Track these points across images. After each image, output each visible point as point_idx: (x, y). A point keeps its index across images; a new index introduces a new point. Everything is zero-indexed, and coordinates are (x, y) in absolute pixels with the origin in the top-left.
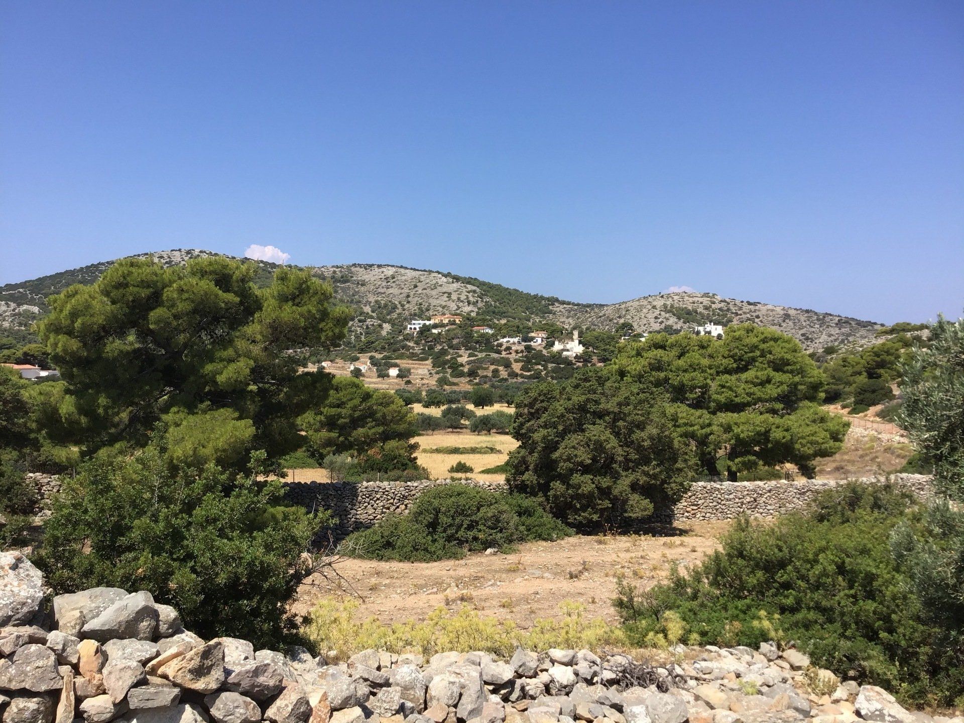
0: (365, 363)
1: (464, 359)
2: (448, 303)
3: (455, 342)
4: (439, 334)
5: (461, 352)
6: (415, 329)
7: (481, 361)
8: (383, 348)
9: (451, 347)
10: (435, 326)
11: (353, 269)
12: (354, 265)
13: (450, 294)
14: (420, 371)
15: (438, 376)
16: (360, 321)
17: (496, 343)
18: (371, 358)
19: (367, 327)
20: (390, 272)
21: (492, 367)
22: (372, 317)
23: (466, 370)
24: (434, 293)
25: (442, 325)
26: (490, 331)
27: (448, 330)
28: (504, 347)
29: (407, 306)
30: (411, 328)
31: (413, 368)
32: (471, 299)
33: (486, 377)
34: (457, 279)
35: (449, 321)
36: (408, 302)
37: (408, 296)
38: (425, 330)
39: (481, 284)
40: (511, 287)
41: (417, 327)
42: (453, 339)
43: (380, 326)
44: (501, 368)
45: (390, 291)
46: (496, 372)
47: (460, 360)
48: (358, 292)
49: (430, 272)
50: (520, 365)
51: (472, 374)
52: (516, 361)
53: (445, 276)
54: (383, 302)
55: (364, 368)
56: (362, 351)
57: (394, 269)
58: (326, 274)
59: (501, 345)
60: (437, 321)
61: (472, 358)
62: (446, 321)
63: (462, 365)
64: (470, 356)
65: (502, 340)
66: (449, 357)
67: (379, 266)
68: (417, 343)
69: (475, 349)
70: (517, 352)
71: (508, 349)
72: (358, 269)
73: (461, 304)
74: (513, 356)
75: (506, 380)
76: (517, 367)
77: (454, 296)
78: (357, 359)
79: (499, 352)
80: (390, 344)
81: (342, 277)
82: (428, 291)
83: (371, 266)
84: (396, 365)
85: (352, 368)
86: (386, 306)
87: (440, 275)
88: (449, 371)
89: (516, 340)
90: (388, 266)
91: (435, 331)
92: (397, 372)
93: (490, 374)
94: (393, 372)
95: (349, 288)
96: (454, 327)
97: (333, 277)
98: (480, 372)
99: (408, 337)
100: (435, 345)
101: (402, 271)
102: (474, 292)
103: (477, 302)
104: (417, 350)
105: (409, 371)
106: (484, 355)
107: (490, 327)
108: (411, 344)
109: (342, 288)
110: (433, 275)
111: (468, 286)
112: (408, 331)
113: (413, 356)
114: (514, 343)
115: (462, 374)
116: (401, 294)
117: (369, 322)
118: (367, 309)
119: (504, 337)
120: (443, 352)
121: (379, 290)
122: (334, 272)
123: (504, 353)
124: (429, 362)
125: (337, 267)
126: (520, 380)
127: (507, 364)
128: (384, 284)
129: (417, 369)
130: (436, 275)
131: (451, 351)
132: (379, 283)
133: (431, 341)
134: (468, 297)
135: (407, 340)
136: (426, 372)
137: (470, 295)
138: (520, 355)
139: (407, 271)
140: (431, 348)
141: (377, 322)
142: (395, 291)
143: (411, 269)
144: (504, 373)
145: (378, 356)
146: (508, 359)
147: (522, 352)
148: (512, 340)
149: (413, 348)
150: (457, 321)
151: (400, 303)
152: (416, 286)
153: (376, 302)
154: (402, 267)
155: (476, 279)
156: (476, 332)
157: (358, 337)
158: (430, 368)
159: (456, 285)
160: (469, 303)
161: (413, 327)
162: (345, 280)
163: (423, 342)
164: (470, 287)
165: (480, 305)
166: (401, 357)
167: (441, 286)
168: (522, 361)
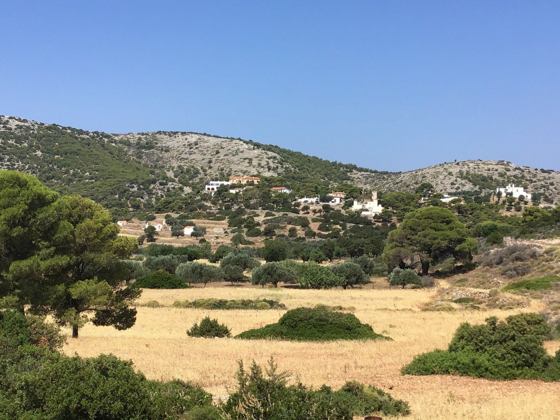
0: (161, 223)
1: (261, 218)
2: (249, 169)
3: (252, 202)
4: (237, 193)
5: (259, 211)
6: (213, 189)
7: (278, 220)
8: (180, 208)
9: (248, 207)
10: (233, 187)
11: (158, 136)
12: (159, 132)
13: (251, 160)
14: (215, 230)
15: (233, 234)
16: (161, 184)
17: (293, 203)
18: (167, 217)
19: (168, 190)
20: (193, 139)
21: (290, 227)
22: (174, 181)
23: (262, 229)
24: (235, 159)
25: (240, 186)
26: (288, 191)
27: (246, 191)
28: (301, 207)
29: (209, 171)
30: (209, 189)
31: (209, 227)
32: (272, 165)
33: (283, 236)
34: (258, 146)
35: (248, 182)
36: (210, 168)
37: (210, 162)
38: (222, 191)
39: (282, 152)
40: (311, 155)
41: (215, 187)
42: (250, 199)
43: (181, 189)
44: (298, 227)
45: (193, 157)
46: (293, 231)
47: (256, 219)
48: (162, 158)
49: (232, 139)
50: (318, 224)
51: (269, 232)
52: (314, 220)
53: (247, 143)
54: (185, 167)
55: (158, 227)
56: (159, 211)
57: (197, 137)
58: (131, 141)
59: (298, 205)
60: (235, 182)
61: (269, 218)
62: (244, 182)
63: (258, 224)
64: (267, 215)
65: (299, 200)
66: (246, 216)
67: (183, 134)
68: (214, 203)
69: (272, 208)
70: (314, 211)
71: (306, 208)
72: (162, 136)
73: (261, 170)
74: (311, 216)
75: (303, 239)
76: (314, 227)
77: (255, 162)
78: (153, 218)
79: (297, 212)
80: (187, 204)
81: (147, 144)
82: (230, 158)
83: (175, 133)
84: (191, 224)
85: (147, 226)
86: (188, 171)
87: (242, 142)
88: (245, 230)
89: (314, 200)
90: (192, 133)
91: (233, 191)
92: (192, 231)
93: (287, 234)
94: (188, 231)
95: (153, 154)
96: (251, 187)
97: (138, 144)
98: (277, 231)
99: (206, 198)
100: (232, 205)
101: (206, 138)
102: (275, 158)
103: (277, 167)
104: (214, 210)
105: (204, 230)
106: (281, 214)
107: (288, 187)
108: (208, 204)
109: (146, 154)
110: (234, 141)
111: (269, 152)
112: (206, 191)
113: (210, 216)
114: (312, 203)
115: (258, 234)
116: (203, 160)
117: (170, 185)
118: (170, 174)
119: (302, 197)
120: (240, 212)
121: (183, 156)
122: (140, 139)
123: (301, 212)
124: (225, 221)
125: (143, 134)
126: (317, 239)
127: (305, 224)
128: (187, 150)
129: (213, 228)
130: (238, 141)
131: (248, 211)
132: (183, 149)
133: (229, 201)
134: (268, 163)
135: (205, 200)
136: (222, 231)
137: (270, 161)
138: (318, 214)
139: (210, 138)
140: (228, 208)
141: (178, 185)
142: (197, 156)
143: (214, 136)
144: (301, 232)
145: (174, 215)
146: (305, 219)
147: (320, 211)
148: (310, 200)
149: (210, 208)
150: (256, 182)
151: (202, 168)
152: (218, 152)
153: (179, 167)
154: (205, 134)
155: (276, 147)
156: (274, 192)
157: (157, 199)
158: (226, 227)
159: (257, 152)
160: (269, 169)
161: (211, 187)
162: (149, 146)
163: (221, 202)
164: (271, 154)
165: (280, 170)
166: (198, 216)
167: (242, 152)
168: (320, 221)
